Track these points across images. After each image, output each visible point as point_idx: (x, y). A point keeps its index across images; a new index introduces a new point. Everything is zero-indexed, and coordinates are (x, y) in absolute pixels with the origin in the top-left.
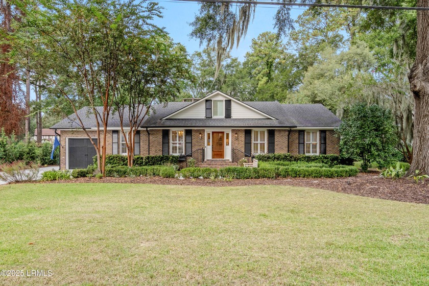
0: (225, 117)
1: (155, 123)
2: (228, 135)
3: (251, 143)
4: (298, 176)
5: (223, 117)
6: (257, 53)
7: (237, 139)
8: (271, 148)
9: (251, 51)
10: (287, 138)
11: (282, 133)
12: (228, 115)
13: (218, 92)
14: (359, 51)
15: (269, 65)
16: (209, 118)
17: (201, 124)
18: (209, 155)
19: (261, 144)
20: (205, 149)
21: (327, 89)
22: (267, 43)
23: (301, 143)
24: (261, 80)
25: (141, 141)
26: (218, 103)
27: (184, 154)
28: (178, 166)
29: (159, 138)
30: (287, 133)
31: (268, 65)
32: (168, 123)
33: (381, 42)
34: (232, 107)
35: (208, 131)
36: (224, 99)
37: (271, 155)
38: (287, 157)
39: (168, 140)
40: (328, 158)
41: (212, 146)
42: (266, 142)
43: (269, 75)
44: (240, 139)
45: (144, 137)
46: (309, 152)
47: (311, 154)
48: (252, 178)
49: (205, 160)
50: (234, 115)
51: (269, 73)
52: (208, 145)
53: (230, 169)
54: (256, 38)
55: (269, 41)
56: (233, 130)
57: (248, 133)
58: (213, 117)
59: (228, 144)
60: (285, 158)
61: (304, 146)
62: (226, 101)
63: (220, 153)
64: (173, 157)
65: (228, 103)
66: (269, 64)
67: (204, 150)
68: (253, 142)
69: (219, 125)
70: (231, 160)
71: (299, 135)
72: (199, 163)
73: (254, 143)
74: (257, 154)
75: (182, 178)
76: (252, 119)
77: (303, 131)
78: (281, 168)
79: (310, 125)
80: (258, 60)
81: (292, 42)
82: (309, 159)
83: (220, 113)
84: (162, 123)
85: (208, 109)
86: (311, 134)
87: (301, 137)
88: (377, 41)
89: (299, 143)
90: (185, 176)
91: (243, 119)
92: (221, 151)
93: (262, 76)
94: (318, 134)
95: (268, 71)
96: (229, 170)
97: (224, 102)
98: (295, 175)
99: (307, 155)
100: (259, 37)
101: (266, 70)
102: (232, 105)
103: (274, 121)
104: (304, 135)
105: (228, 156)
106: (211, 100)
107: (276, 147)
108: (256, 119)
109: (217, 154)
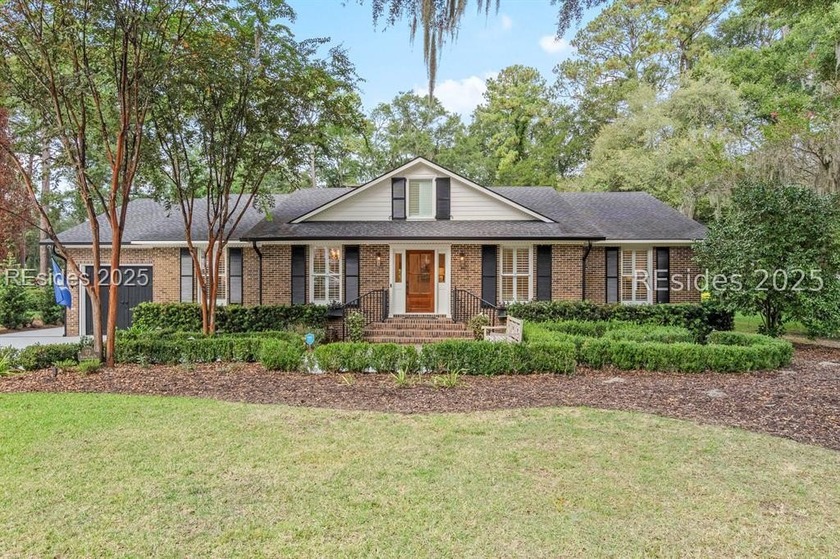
0: (436, 218)
1: (274, 232)
2: (442, 257)
3: (495, 277)
4: (637, 366)
5: (432, 216)
6: (497, 107)
7: (464, 267)
8: (544, 288)
9: (484, 102)
10: (581, 264)
11: (570, 254)
12: (443, 213)
13: (420, 160)
14: (710, 88)
15: (520, 128)
16: (399, 219)
17: (380, 233)
18: (398, 304)
19: (519, 278)
20: (391, 289)
21: (644, 166)
22: (516, 86)
23: (612, 276)
24: (504, 157)
25: (245, 271)
26: (421, 185)
27: (340, 301)
28: (322, 332)
29: (285, 264)
30: (581, 253)
31: (517, 128)
32: (305, 231)
33: (752, 71)
34: (452, 195)
35: (397, 248)
36: (434, 177)
37: (544, 305)
38: (583, 309)
39: (306, 269)
40: (678, 313)
41: (407, 282)
42: (531, 274)
43: (519, 146)
44: (471, 266)
45: (251, 262)
46: (629, 297)
47: (635, 303)
48: (512, 373)
49: (391, 316)
50: (457, 214)
51: (521, 143)
52: (398, 280)
53: (449, 347)
54: (495, 78)
55: (520, 83)
56: (454, 247)
57: (489, 252)
58: (409, 218)
59: (442, 279)
60: (580, 313)
61: (618, 282)
62: (437, 180)
63: (425, 299)
64: (314, 309)
65: (444, 184)
66: (521, 125)
67: (387, 293)
68: (501, 273)
69: (422, 234)
70: (449, 316)
71: (606, 257)
72: (375, 324)
73: (504, 278)
74: (511, 303)
75: (318, 370)
76: (499, 222)
77: (616, 249)
78: (588, 341)
79: (632, 235)
80: (499, 119)
81: (567, 81)
82: (633, 314)
83: (424, 209)
84: (291, 230)
85: (398, 199)
86: (634, 256)
87: (612, 262)
88: (744, 69)
89: (607, 277)
90: (326, 367)
91: (478, 222)
92: (426, 296)
93: (507, 149)
94: (650, 255)
95: (519, 140)
96: (446, 351)
97: (434, 183)
98: (629, 364)
99: (625, 303)
100: (500, 76)
101: (514, 138)
102: (452, 190)
103: (551, 226)
104: (618, 257)
105: (443, 306)
106: (405, 180)
107: (554, 286)
108: (507, 222)
109: (418, 303)
